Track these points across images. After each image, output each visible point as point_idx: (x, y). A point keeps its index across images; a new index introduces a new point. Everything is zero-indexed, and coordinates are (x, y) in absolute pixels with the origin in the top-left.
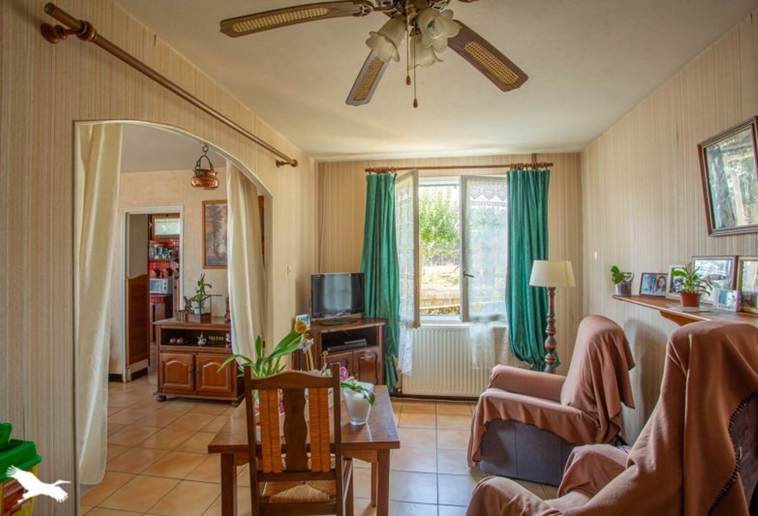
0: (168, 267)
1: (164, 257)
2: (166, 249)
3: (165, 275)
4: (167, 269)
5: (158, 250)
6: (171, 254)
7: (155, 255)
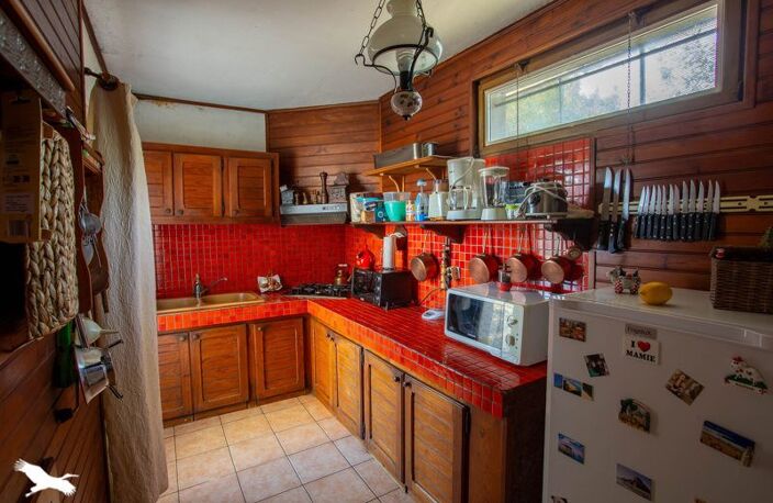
0: (526, 250)
1: (512, 212)
2: (521, 184)
3: (515, 278)
4: (524, 258)
5: (490, 188)
6: (537, 199)
7: (481, 207)
